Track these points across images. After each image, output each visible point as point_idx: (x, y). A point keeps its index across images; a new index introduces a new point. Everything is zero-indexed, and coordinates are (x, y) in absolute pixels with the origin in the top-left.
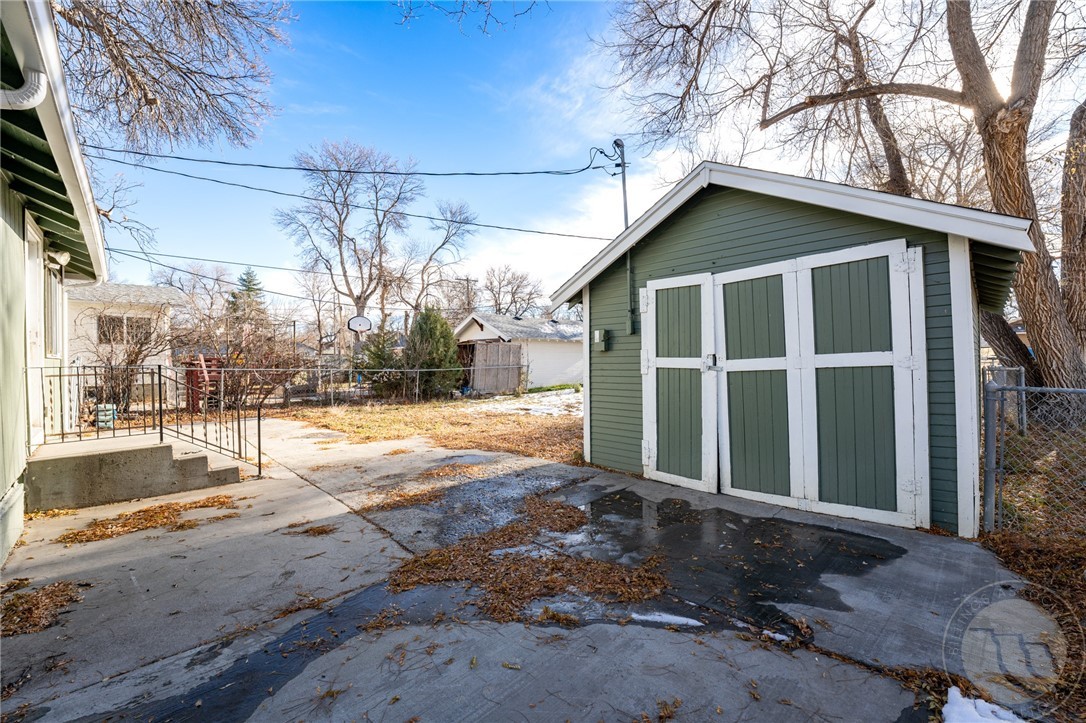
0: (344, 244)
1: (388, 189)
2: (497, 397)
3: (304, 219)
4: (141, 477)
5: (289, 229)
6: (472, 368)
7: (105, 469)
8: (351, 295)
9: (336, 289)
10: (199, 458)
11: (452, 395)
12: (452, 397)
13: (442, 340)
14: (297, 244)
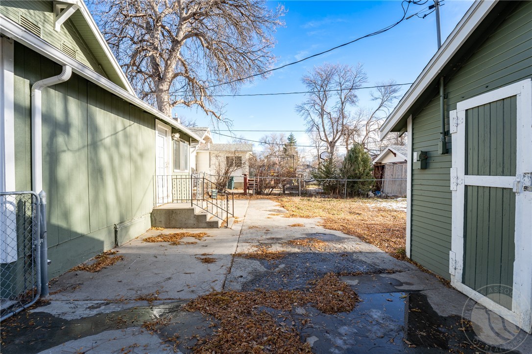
0: (325, 116)
1: (347, 83)
2: (399, 199)
3: (307, 107)
4: (184, 219)
5: (301, 113)
6: (383, 180)
7: (173, 215)
8: (327, 141)
9: (321, 139)
10: (203, 215)
11: (368, 195)
12: (367, 196)
13: (362, 163)
14: (305, 119)
